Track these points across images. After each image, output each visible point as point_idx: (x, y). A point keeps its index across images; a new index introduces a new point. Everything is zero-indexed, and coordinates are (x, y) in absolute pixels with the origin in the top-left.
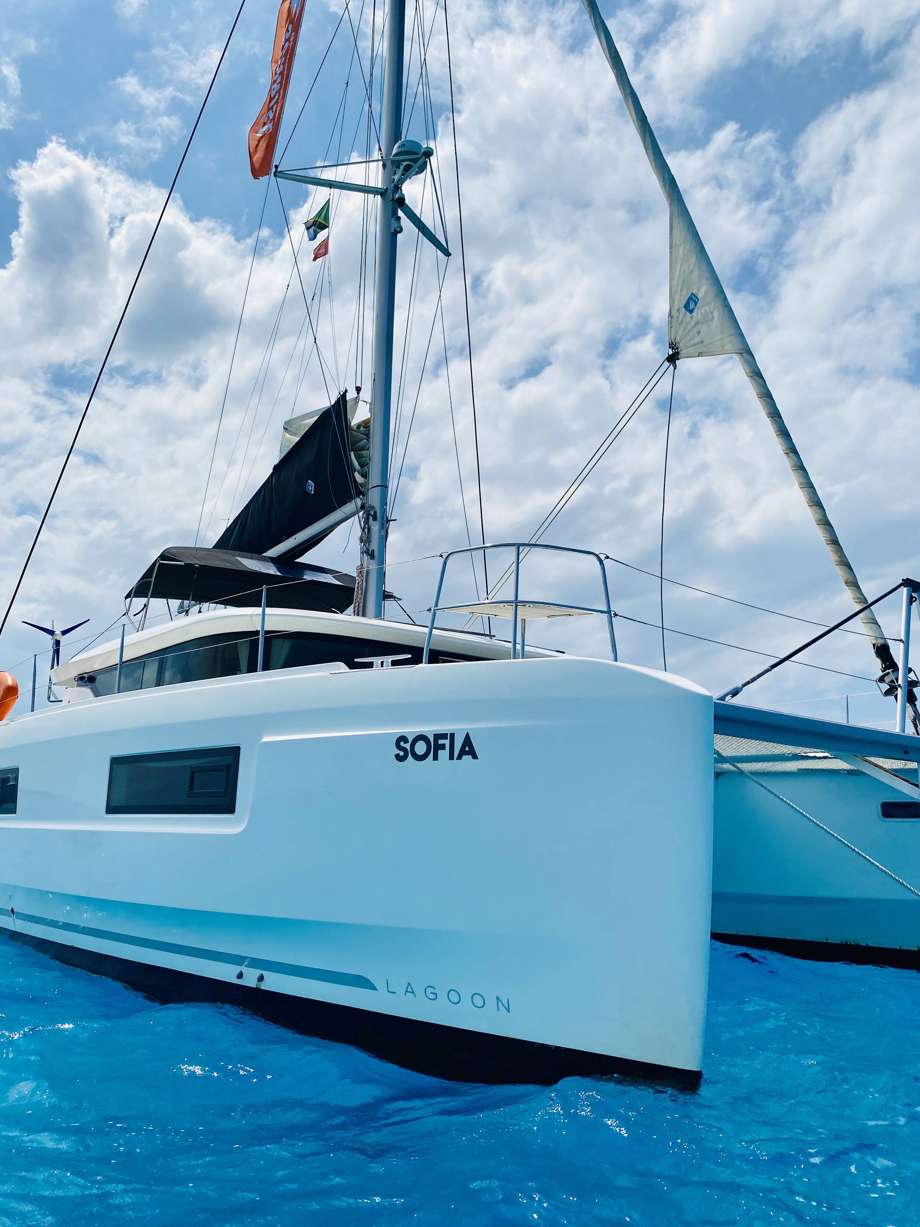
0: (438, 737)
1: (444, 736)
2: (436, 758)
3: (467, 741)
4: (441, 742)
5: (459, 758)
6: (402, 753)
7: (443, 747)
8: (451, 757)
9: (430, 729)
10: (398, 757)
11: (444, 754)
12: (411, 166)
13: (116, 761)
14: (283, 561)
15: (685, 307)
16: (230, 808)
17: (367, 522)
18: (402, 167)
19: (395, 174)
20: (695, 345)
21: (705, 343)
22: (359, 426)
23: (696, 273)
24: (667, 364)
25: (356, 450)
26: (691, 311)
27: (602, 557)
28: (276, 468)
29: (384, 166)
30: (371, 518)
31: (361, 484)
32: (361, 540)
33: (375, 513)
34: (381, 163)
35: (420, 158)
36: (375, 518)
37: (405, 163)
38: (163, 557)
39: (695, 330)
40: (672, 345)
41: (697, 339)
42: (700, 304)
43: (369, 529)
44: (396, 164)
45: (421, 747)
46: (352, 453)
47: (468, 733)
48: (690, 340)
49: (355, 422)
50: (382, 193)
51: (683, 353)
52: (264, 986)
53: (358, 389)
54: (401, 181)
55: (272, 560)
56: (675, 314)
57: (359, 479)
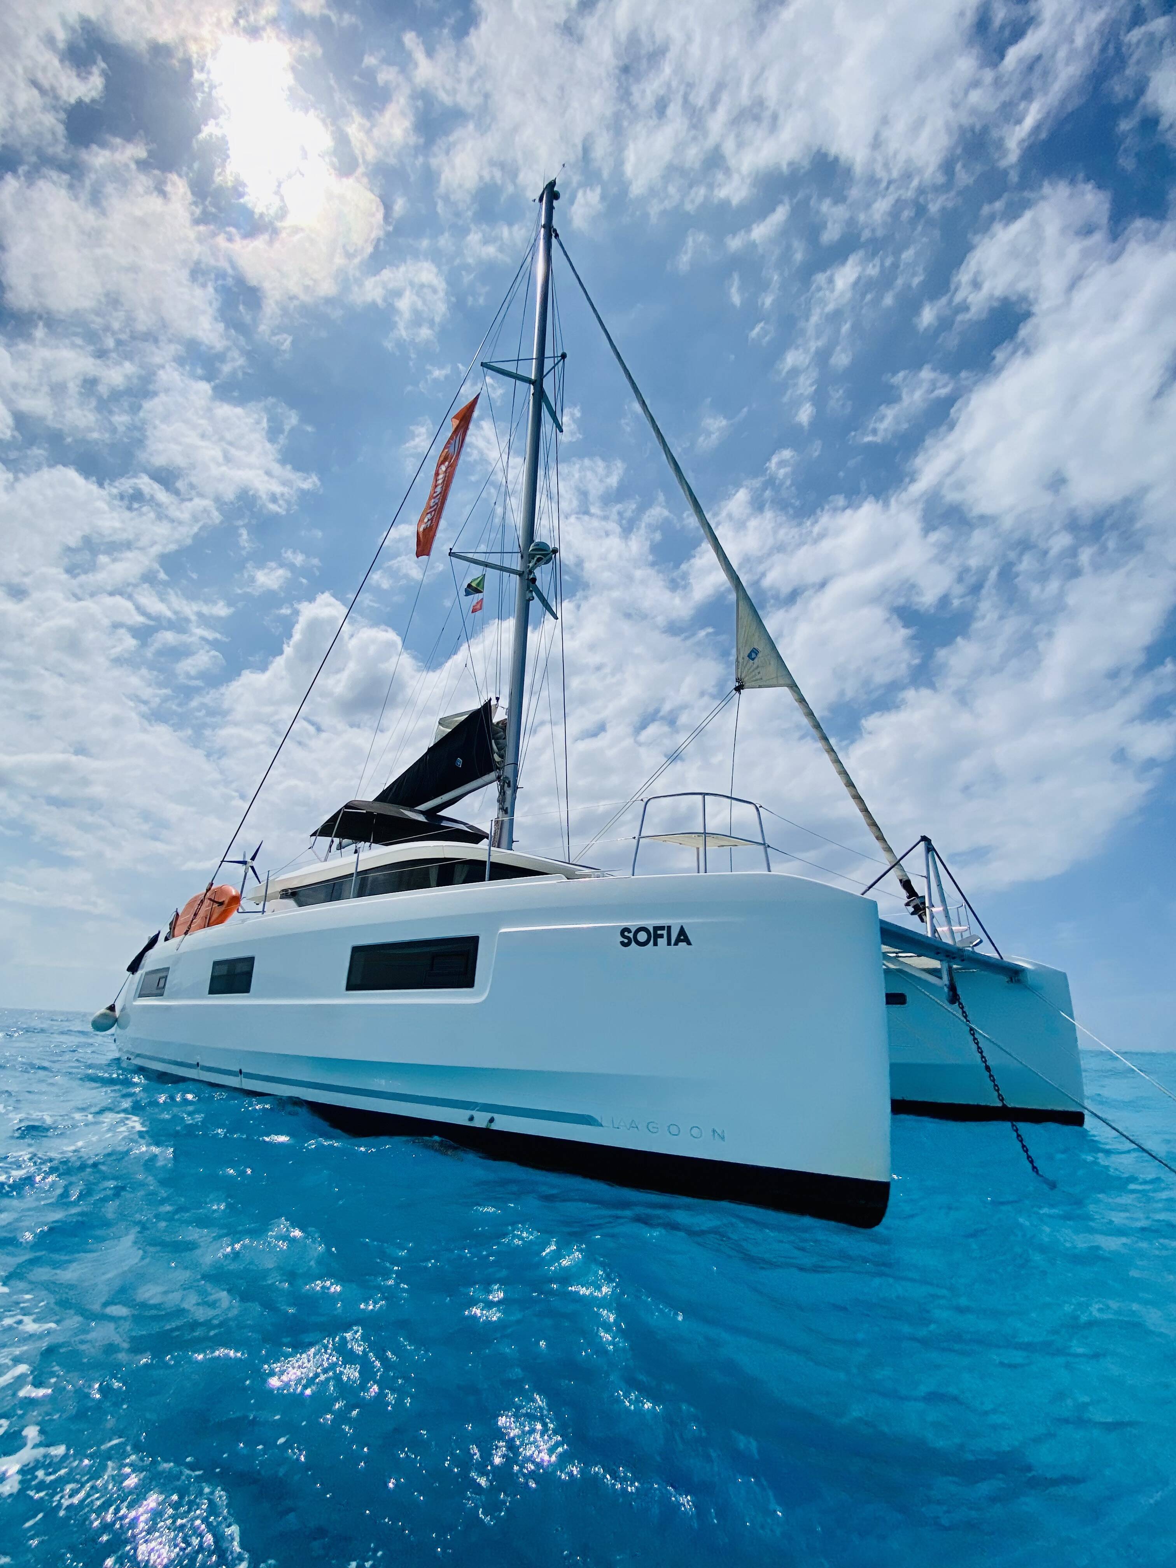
0: (656, 928)
1: (662, 928)
2: (655, 944)
3: (682, 932)
4: (659, 932)
5: (676, 944)
6: (626, 941)
7: (662, 936)
8: (669, 944)
9: (650, 923)
10: (623, 943)
11: (662, 942)
12: (542, 559)
13: (356, 950)
14: (429, 813)
15: (748, 656)
16: (470, 984)
17: (502, 787)
18: (535, 559)
19: (530, 562)
20: (756, 680)
21: (764, 679)
22: (498, 723)
23: (757, 634)
24: (734, 692)
25: (496, 739)
26: (753, 659)
27: (758, 806)
28: (430, 750)
29: (522, 557)
30: (506, 785)
31: (498, 762)
32: (498, 801)
33: (510, 782)
34: (520, 555)
35: (549, 554)
36: (509, 786)
37: (538, 556)
38: (346, 806)
39: (756, 671)
40: (738, 680)
41: (758, 677)
42: (760, 655)
43: (504, 793)
44: (532, 556)
45: (642, 936)
46: (493, 741)
47: (682, 927)
48: (752, 677)
49: (495, 720)
50: (521, 574)
51: (747, 685)
52: (494, 1127)
53: (498, 699)
54: (534, 567)
55: (421, 812)
56: (740, 660)
57: (497, 758)
